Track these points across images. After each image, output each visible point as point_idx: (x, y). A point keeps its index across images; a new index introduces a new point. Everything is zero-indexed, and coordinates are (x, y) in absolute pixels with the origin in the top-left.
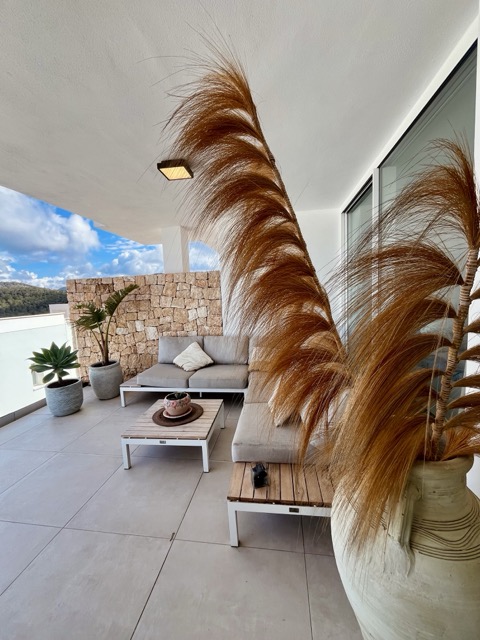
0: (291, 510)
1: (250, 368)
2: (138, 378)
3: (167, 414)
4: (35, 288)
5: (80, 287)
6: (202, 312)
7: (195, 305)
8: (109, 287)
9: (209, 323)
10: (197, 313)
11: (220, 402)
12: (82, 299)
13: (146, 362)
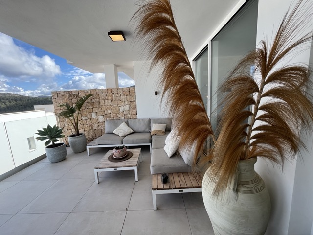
0: (180, 191)
1: (152, 134)
2: (96, 141)
3: (115, 156)
4: (22, 96)
5: (60, 95)
6: (127, 108)
7: (123, 104)
8: (76, 95)
9: (130, 113)
10: (124, 108)
11: (139, 150)
12: (61, 102)
13: (99, 133)
